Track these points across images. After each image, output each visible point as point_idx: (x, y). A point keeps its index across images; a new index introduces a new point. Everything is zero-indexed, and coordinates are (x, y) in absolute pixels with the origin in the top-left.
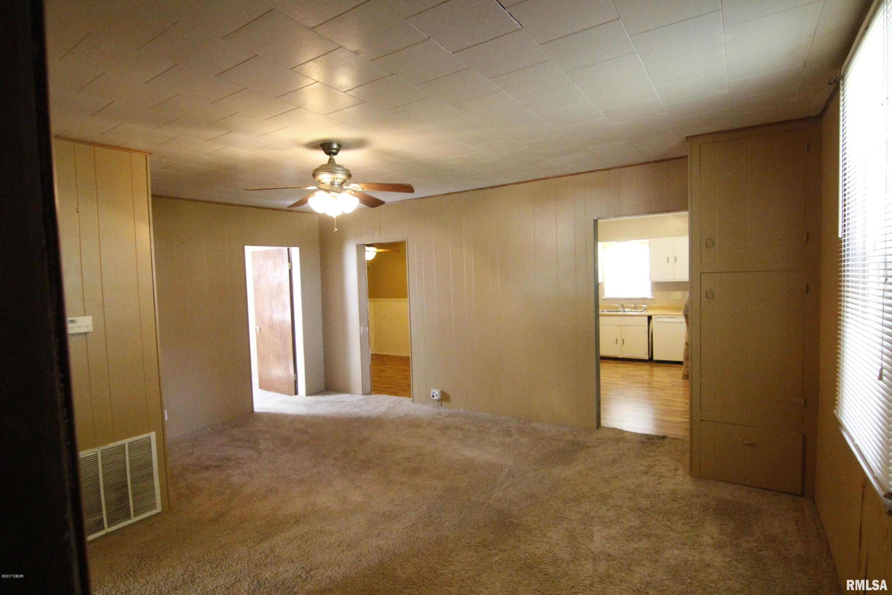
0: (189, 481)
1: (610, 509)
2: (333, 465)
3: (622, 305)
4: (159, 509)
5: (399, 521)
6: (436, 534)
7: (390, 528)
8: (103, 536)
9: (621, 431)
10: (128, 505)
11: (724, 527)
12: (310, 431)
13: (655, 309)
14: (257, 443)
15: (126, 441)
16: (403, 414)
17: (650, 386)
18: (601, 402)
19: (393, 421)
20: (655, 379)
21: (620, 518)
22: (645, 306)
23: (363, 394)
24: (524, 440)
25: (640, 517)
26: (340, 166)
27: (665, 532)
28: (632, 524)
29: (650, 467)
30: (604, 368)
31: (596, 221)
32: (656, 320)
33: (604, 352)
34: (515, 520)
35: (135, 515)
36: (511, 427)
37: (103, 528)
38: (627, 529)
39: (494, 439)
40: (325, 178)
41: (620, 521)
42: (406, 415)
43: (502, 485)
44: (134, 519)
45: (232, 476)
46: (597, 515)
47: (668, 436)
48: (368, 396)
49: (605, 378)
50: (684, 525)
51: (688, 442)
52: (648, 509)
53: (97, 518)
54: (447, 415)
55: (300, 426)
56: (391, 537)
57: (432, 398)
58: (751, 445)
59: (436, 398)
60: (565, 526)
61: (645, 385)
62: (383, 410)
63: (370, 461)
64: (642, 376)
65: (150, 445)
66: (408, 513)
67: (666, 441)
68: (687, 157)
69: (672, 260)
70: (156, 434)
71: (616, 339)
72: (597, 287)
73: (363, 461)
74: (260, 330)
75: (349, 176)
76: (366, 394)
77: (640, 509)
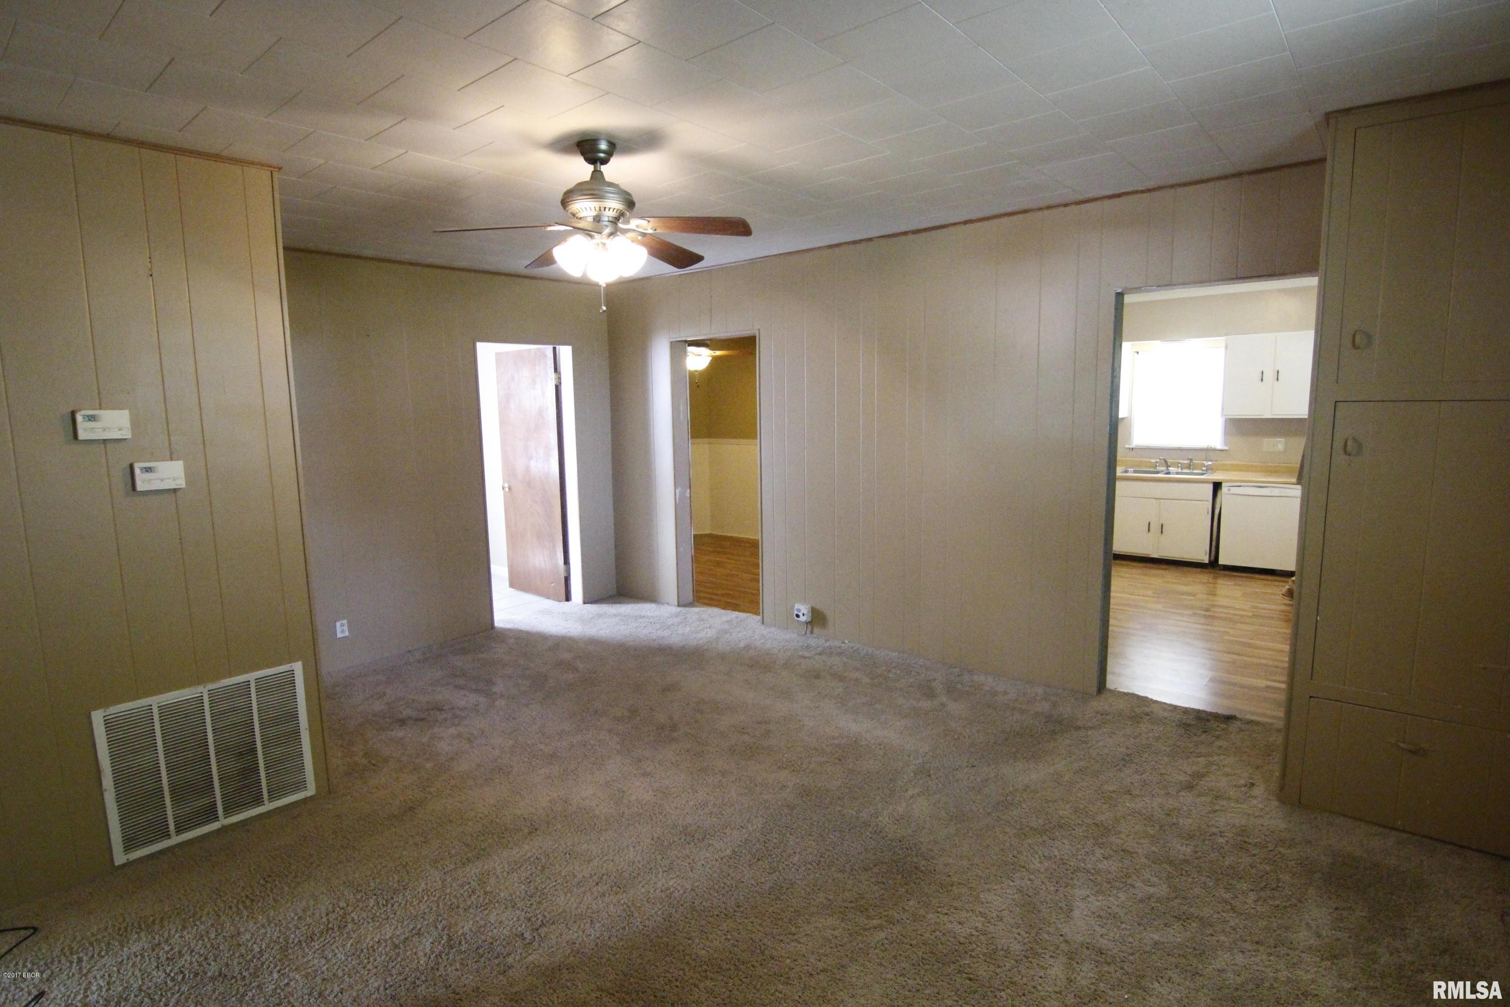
0: (371, 743)
1: (1111, 856)
2: (610, 731)
3: (1165, 461)
4: (311, 790)
5: (710, 845)
6: (774, 876)
7: (692, 858)
8: (218, 831)
9: (1144, 701)
10: (259, 782)
11: (1345, 913)
12: (581, 666)
13: (1228, 470)
14: (490, 682)
15: (251, 676)
16: (742, 645)
17: (1207, 613)
18: (1110, 641)
19: (723, 657)
20: (1221, 601)
21: (1130, 877)
22: (1210, 463)
23: (679, 606)
24: (955, 708)
25: (1169, 877)
26: (611, 184)
27: (1219, 913)
28: (1152, 890)
29: (1199, 776)
30: (1122, 577)
31: (1120, 296)
32: (1229, 490)
33: (1120, 545)
34: (923, 863)
35: (269, 799)
36: (934, 680)
37: (216, 819)
38: (1141, 901)
39: (901, 701)
40: (585, 208)
41: (1129, 881)
42: (747, 648)
43: (907, 790)
44: (268, 806)
45: (441, 738)
46: (1083, 865)
47: (1238, 716)
48: (687, 609)
49: (1118, 595)
50: (1259, 903)
51: (1279, 730)
52: (1186, 861)
53: (205, 801)
54: (820, 649)
55: (567, 656)
56: (691, 875)
57: (796, 618)
58: (1414, 752)
59: (803, 619)
60: (1017, 882)
61: (1200, 612)
62: (709, 635)
63: (674, 728)
64: (1194, 595)
65: (293, 682)
66: (728, 831)
67: (1234, 726)
68: (1323, 160)
69: (1269, 375)
70: (304, 665)
71: (1149, 524)
72: (1114, 424)
73: (662, 728)
74: (510, 488)
75: (630, 204)
76: (685, 606)
77: (1171, 863)
